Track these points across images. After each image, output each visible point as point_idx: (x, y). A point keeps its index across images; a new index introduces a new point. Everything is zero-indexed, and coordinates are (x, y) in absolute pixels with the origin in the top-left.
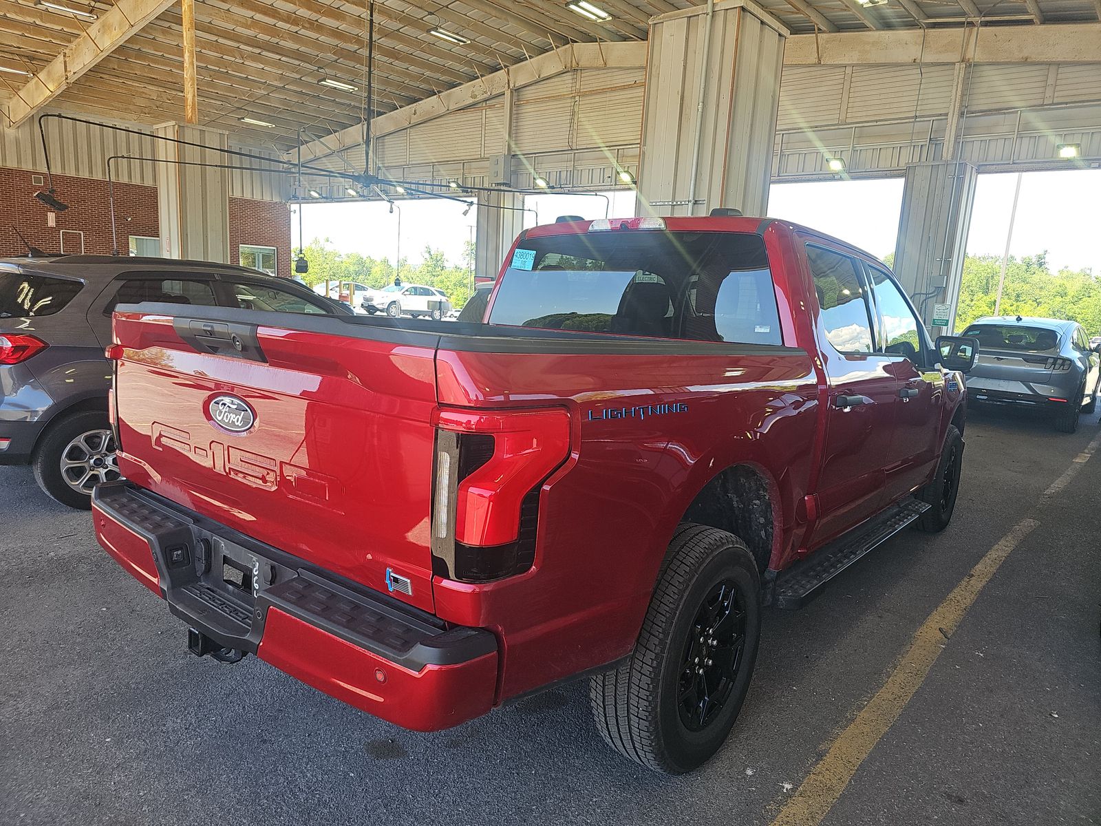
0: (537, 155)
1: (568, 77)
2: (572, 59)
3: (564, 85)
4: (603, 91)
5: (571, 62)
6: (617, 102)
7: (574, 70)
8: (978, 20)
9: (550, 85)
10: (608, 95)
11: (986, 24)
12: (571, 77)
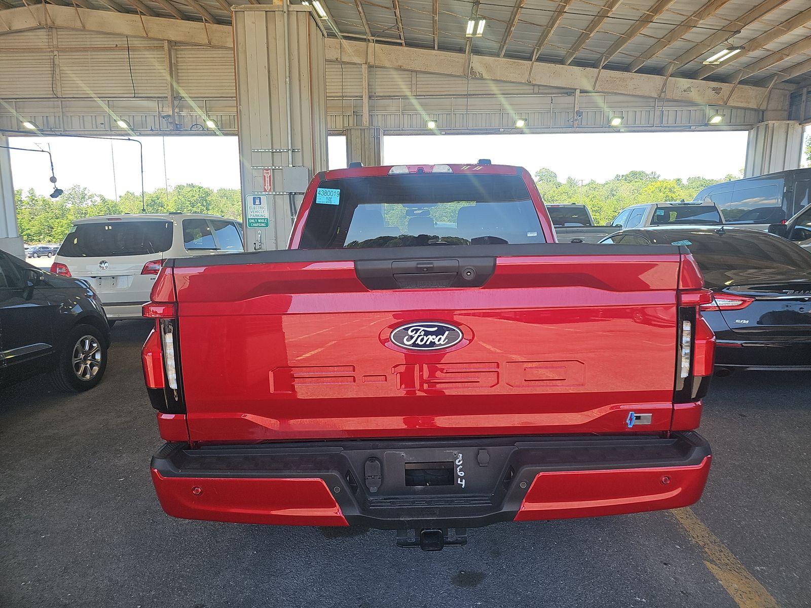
0: (18, 100)
1: (42, 33)
2: (46, 17)
3: (40, 39)
4: (85, 50)
5: (46, 20)
6: (100, 60)
7: (51, 28)
8: (371, 38)
9: (24, 37)
10: (89, 53)
11: (378, 42)
12: (45, 33)
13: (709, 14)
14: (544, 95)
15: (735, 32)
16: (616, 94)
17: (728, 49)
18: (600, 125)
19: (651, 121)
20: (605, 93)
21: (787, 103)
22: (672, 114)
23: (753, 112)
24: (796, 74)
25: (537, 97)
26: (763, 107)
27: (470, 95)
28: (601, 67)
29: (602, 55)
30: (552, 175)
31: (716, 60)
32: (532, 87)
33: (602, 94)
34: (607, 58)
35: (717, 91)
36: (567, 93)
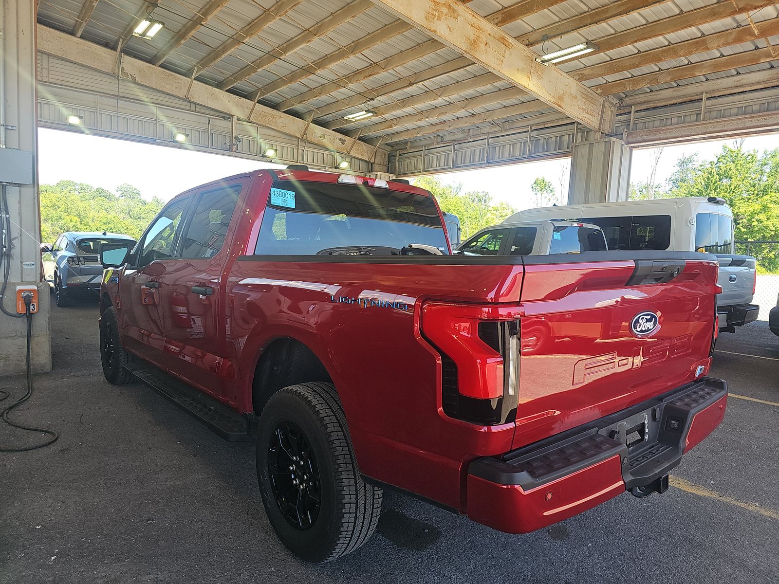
13: (358, 80)
14: (201, 114)
15: (370, 99)
16: (268, 127)
17: (366, 111)
18: (254, 153)
19: (295, 157)
20: (258, 125)
21: (386, 160)
22: (310, 154)
23: (365, 163)
24: (396, 139)
25: (194, 114)
26: (372, 161)
27: (120, 97)
28: (256, 101)
29: (259, 89)
30: (135, 192)
31: (353, 118)
32: (189, 104)
33: (256, 125)
34: (263, 94)
35: (343, 141)
36: (224, 117)
